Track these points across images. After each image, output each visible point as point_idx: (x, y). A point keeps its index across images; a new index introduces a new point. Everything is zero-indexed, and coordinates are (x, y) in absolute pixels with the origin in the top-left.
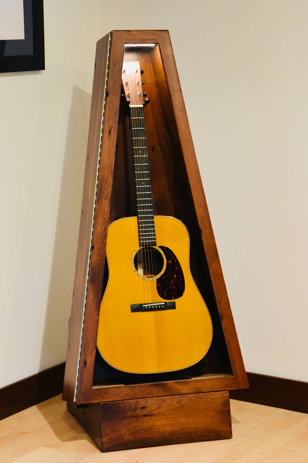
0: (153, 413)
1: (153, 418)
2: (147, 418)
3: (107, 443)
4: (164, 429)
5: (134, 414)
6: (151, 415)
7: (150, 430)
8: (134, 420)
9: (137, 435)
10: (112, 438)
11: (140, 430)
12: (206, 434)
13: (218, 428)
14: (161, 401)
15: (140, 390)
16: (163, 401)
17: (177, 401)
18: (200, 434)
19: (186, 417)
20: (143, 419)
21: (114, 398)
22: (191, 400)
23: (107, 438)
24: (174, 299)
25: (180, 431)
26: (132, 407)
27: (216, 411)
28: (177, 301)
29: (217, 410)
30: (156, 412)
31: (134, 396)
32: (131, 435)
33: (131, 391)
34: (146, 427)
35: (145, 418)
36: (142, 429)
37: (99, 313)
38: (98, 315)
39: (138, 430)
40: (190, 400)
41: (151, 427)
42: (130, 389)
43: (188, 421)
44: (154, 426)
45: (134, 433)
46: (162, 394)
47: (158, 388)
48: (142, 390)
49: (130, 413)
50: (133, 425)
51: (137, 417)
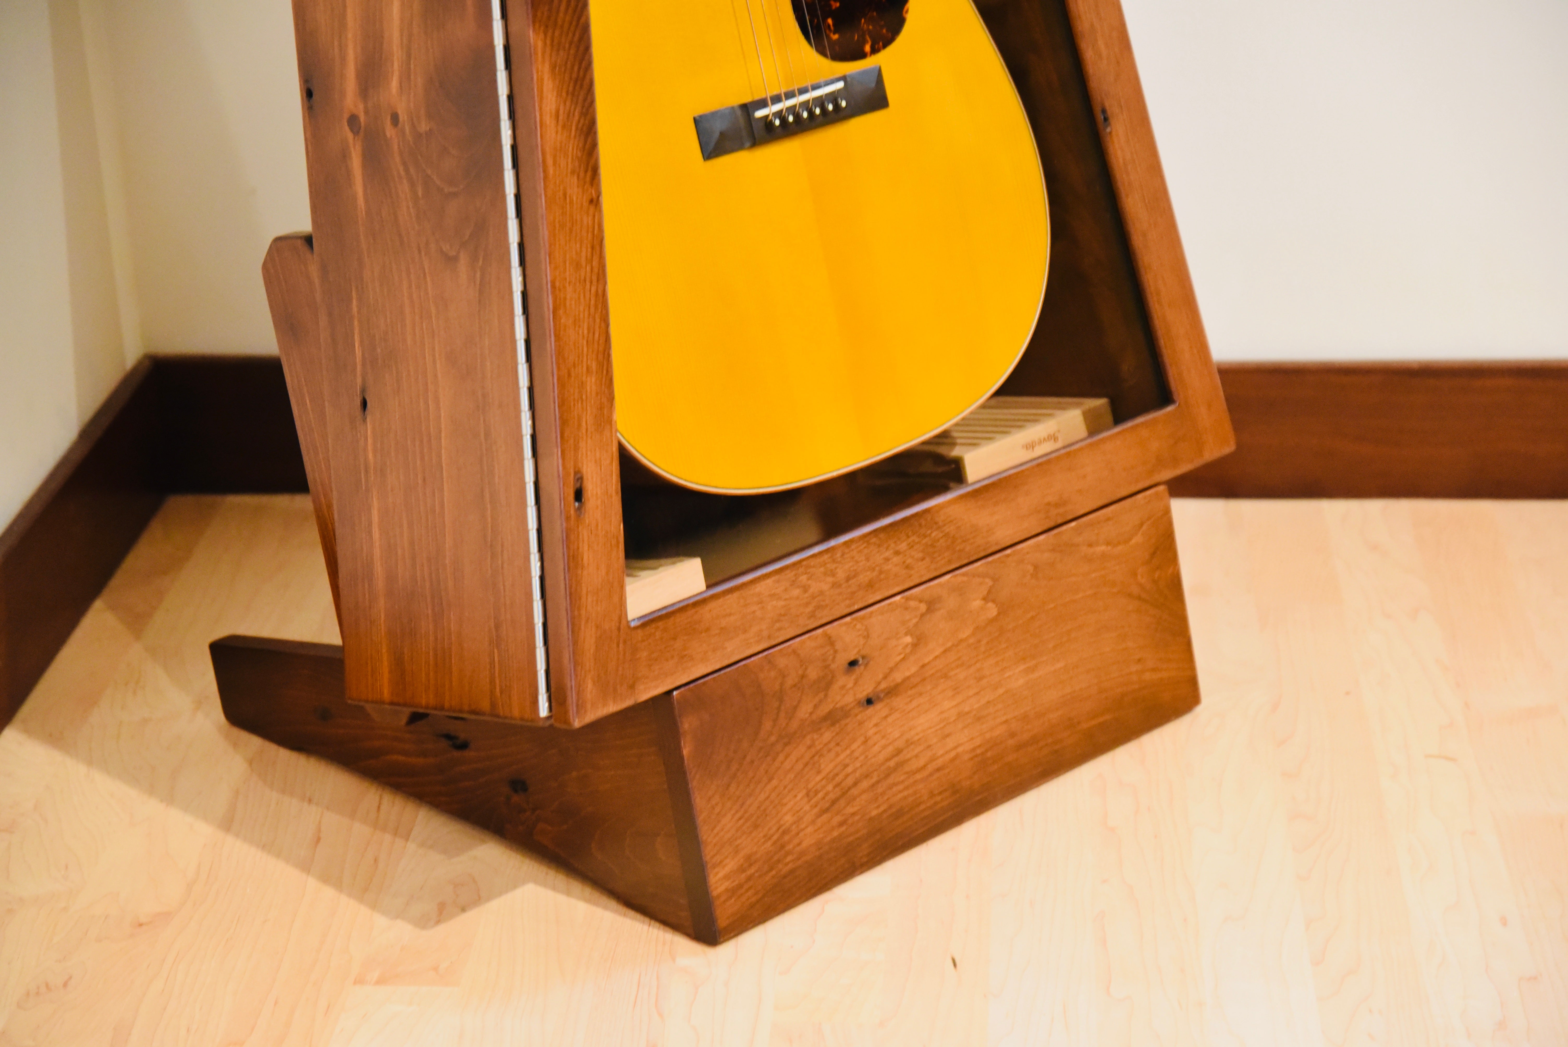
0: (898, 677)
1: (898, 702)
2: (879, 709)
3: (732, 892)
4: (950, 743)
5: (824, 709)
6: (892, 692)
7: (900, 765)
8: (827, 736)
9: (850, 810)
10: (750, 860)
11: (855, 784)
12: (1107, 717)
13: (1148, 676)
14: (923, 607)
15: (833, 575)
16: (932, 605)
17: (984, 591)
18: (1085, 726)
19: (1024, 659)
20: (861, 723)
21: (730, 646)
22: (1036, 567)
23: (731, 865)
24: (875, 51)
25: (1013, 735)
26: (813, 673)
27: (1130, 595)
28: (886, 60)
29: (1135, 590)
30: (910, 669)
31: (812, 615)
32: (825, 817)
33: (796, 592)
34: (881, 757)
35: (871, 710)
36: (867, 776)
37: (599, 195)
38: (595, 202)
39: (850, 781)
40: (1030, 568)
41: (899, 752)
42: (793, 584)
43: (1036, 675)
44: (909, 743)
45: (834, 802)
46: (922, 571)
47: (903, 546)
48: (841, 574)
49: (804, 711)
50: (827, 765)
51: (833, 718)
